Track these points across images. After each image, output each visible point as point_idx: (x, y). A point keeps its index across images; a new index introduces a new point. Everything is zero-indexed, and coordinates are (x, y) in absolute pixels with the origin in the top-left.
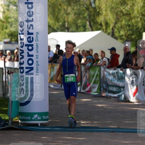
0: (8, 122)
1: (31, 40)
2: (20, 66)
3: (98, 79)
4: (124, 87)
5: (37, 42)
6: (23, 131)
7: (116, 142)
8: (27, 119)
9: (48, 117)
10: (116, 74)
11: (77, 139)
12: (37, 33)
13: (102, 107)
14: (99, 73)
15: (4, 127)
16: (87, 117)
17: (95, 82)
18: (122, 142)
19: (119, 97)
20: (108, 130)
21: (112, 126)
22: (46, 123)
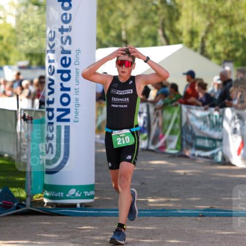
0: (25, 202)
1: (68, 62)
2: (48, 106)
3: (177, 126)
4: (221, 140)
5: (77, 67)
6: (51, 217)
7: (208, 233)
8: (59, 196)
9: (92, 193)
10: (208, 118)
11: (141, 229)
12: (78, 52)
13: (185, 173)
14: (179, 117)
15: (19, 210)
16: (159, 191)
17: (172, 132)
18: (218, 233)
19: (213, 157)
20: (195, 212)
21: (202, 205)
22: (91, 203)
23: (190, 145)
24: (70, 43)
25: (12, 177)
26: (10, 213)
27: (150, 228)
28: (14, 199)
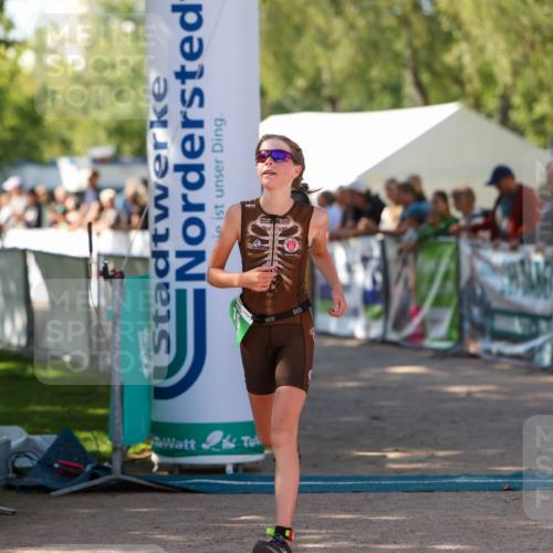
0: (110, 462)
1: (197, 147)
2: (156, 246)
3: (450, 286)
5: (219, 156)
6: (168, 496)
7: (523, 528)
8: (183, 450)
10: (519, 269)
11: (371, 522)
12: (219, 123)
13: (469, 394)
14: (453, 266)
15: (95, 482)
16: (411, 435)
17: (439, 302)
18: (545, 527)
19: (531, 355)
20: (493, 481)
21: (507, 465)
22: (257, 463)
23: (480, 330)
24: (201, 104)
25: (79, 408)
26: (75, 488)
27: (390, 518)
28: (86, 457)
